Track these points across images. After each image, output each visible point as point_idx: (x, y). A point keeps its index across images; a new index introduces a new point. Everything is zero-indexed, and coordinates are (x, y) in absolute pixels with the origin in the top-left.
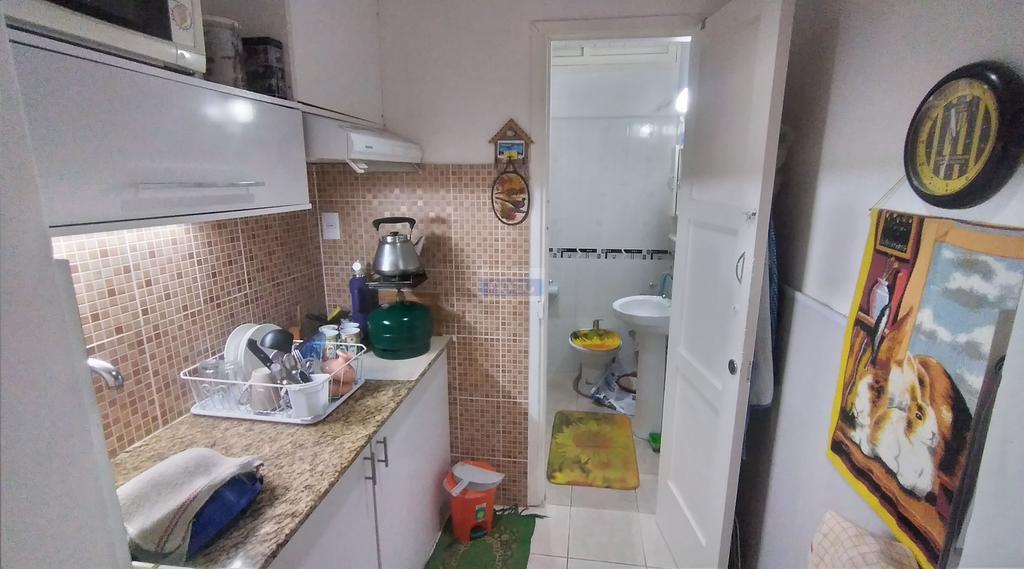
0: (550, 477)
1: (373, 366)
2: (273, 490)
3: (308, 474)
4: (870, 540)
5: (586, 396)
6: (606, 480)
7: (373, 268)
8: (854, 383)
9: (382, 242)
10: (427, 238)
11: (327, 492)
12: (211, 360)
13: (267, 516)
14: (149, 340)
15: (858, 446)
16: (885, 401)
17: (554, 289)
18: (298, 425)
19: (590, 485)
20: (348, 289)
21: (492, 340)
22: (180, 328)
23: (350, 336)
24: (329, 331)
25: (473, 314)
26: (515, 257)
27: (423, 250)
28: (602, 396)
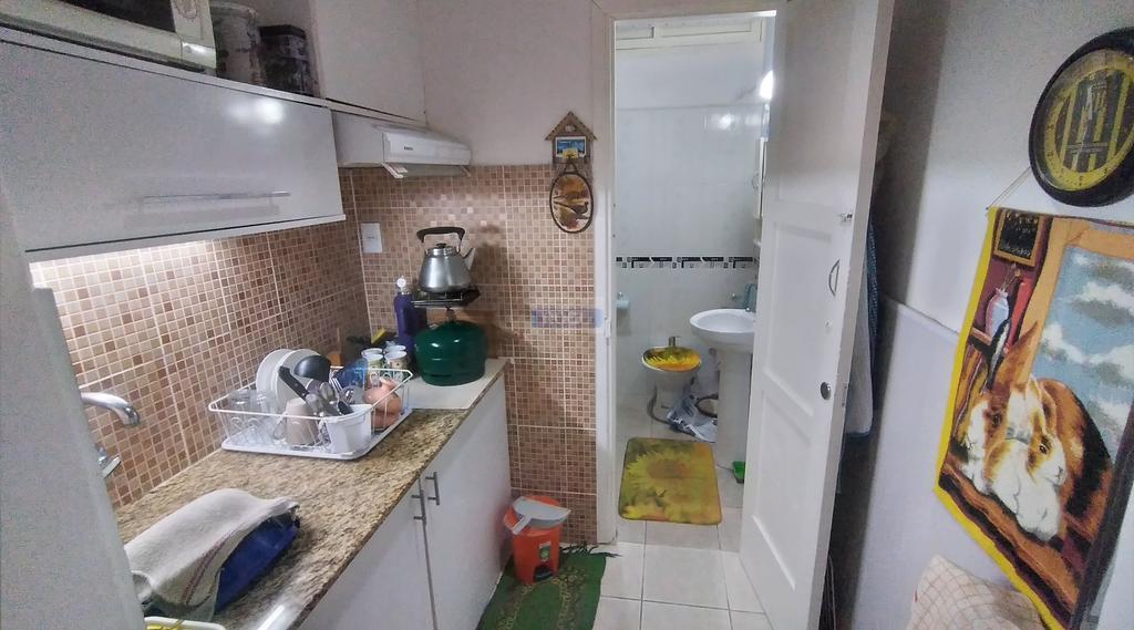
0: (622, 512)
1: (421, 393)
2: (310, 534)
3: (350, 515)
4: (983, 589)
5: (662, 421)
6: (684, 514)
7: (419, 284)
8: (967, 410)
9: (428, 256)
10: (479, 250)
11: (369, 536)
12: (242, 390)
13: (304, 563)
14: (172, 370)
15: (971, 482)
16: (1002, 432)
17: (624, 303)
18: (337, 460)
19: (667, 520)
20: (392, 308)
21: (554, 362)
22: (207, 355)
23: (396, 360)
24: (371, 355)
25: (532, 333)
26: (578, 270)
27: (474, 262)
28: (679, 422)
